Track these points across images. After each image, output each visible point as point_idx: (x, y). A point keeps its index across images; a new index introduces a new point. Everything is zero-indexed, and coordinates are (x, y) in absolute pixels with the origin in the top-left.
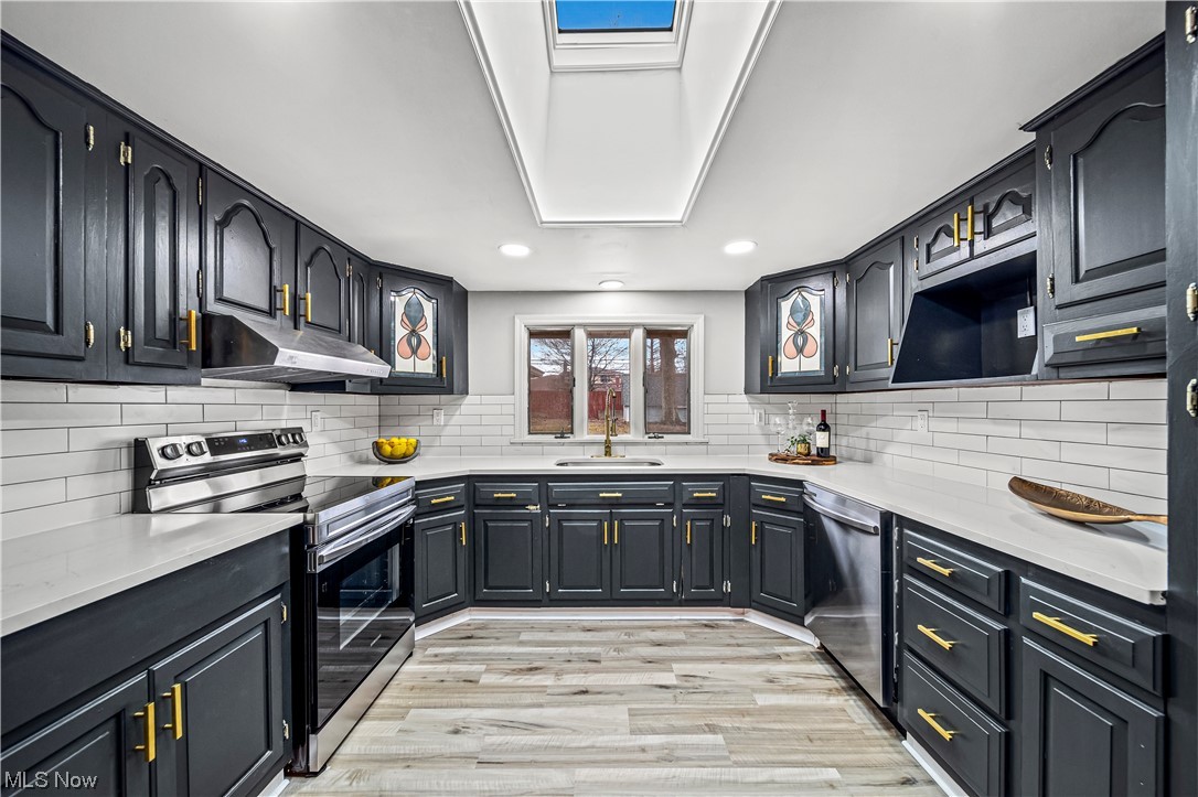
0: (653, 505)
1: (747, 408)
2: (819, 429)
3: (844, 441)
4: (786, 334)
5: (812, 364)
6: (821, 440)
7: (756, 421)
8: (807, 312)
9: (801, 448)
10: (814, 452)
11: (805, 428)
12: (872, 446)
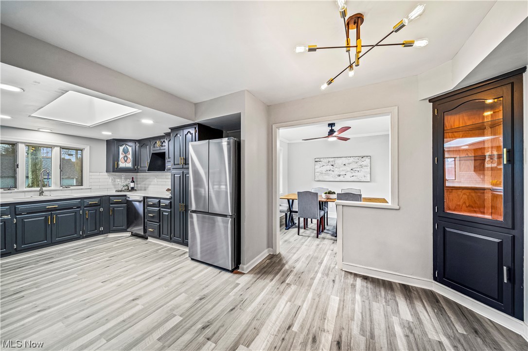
0: (72, 208)
1: (107, 177)
2: (131, 182)
3: (139, 186)
4: (121, 156)
5: (129, 165)
6: (132, 185)
7: (110, 181)
8: (128, 151)
9: (126, 188)
10: (130, 189)
11: (128, 182)
12: (146, 186)
